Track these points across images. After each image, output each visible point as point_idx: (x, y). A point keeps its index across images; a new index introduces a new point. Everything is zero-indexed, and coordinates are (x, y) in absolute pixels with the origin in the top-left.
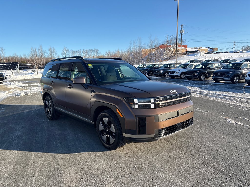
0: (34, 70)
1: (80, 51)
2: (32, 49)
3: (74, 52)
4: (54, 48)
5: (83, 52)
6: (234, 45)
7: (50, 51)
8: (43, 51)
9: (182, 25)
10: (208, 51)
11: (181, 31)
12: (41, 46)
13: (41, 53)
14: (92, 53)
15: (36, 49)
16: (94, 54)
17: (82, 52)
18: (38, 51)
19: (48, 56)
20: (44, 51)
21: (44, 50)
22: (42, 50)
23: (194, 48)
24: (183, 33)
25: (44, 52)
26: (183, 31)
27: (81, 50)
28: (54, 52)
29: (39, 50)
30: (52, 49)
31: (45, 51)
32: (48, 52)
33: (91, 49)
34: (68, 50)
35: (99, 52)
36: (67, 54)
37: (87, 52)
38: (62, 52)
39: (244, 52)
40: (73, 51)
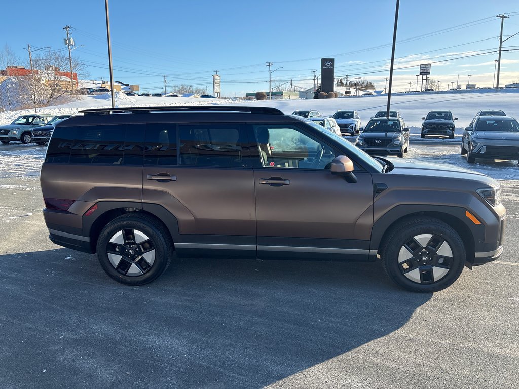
6: (165, 81)
9: (69, 27)
10: (122, 89)
11: (66, 40)
23: (92, 82)
24: (72, 45)
26: (72, 41)
39: (180, 95)
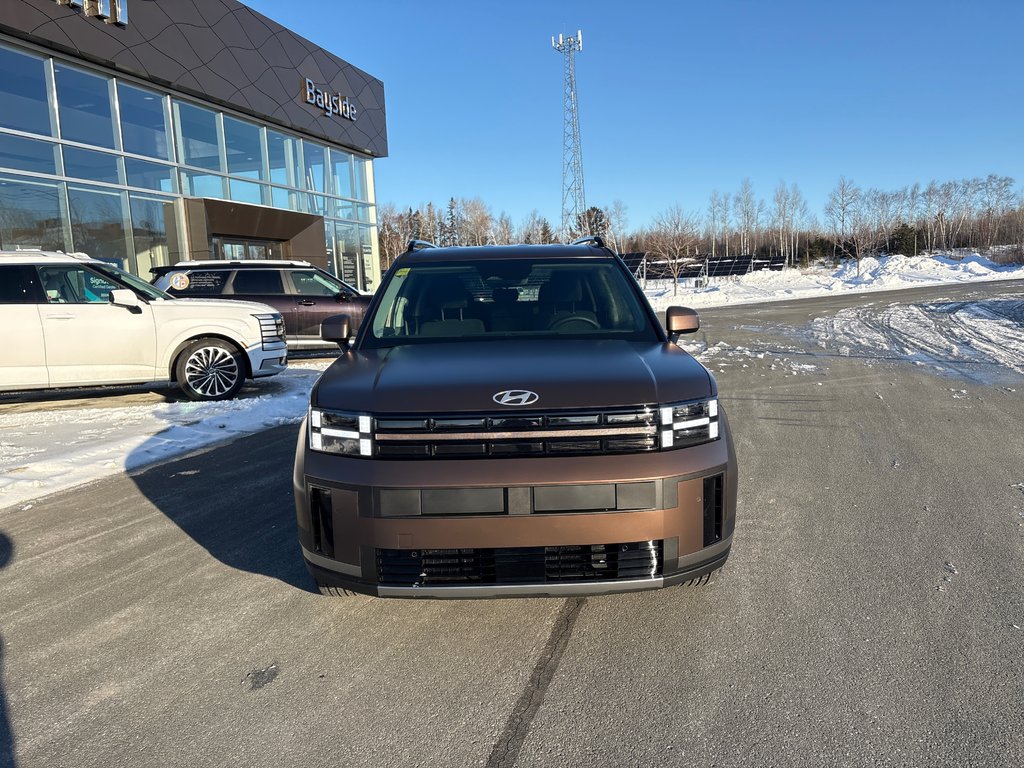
0: (702, 279)
1: (913, 193)
2: (713, 200)
3: (884, 198)
4: (795, 188)
5: (930, 192)
7: (780, 203)
8: (753, 206)
12: (746, 186)
13: (746, 213)
14: (978, 196)
15: (726, 199)
16: (986, 199)
17: (923, 195)
18: (735, 206)
19: (770, 222)
20: (758, 204)
21: (756, 198)
22: (748, 202)
25: (756, 208)
27: (916, 187)
28: (794, 204)
29: (738, 200)
30: (790, 191)
31: (762, 203)
32: (771, 205)
33: (970, 179)
34: (856, 192)
35: (1012, 190)
36: (849, 208)
37: (947, 195)
38: (827, 200)
40: (876, 192)
